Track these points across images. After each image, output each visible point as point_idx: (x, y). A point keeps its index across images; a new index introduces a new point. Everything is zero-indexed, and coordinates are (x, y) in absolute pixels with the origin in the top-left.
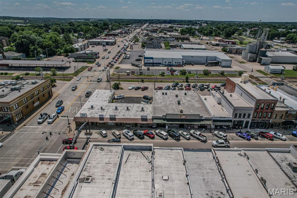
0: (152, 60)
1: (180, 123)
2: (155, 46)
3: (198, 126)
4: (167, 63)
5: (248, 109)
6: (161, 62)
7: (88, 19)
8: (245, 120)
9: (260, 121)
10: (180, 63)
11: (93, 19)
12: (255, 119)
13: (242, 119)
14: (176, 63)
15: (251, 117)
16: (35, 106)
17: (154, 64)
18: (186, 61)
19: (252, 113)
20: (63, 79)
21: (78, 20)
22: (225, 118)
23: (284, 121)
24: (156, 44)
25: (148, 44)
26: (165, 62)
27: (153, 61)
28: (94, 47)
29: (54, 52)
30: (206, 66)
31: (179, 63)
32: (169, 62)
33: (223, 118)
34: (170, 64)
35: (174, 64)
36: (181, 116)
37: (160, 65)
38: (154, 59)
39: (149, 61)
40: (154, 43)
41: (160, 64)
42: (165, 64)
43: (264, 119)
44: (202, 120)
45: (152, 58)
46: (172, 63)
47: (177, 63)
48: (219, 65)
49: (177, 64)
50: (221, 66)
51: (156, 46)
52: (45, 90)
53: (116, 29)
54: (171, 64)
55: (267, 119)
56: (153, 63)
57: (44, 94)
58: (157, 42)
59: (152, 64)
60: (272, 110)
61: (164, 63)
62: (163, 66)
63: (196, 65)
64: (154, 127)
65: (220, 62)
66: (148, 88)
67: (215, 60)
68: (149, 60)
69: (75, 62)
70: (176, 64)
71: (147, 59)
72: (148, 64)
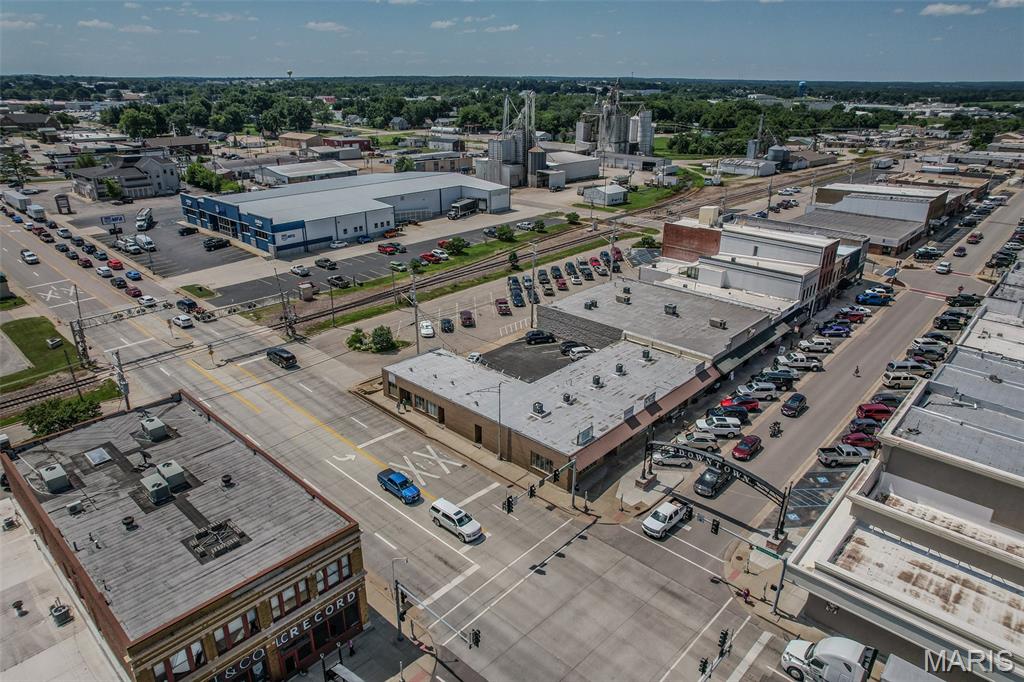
0: (300, 230)
4: (351, 233)
6: (330, 232)
10: (388, 222)
14: (376, 225)
17: (310, 247)
24: (160, 180)
26: (345, 230)
27: (305, 234)
31: (385, 224)
32: (356, 229)
34: (359, 233)
35: (372, 230)
37: (332, 245)
38: (308, 227)
39: (289, 237)
40: (149, 177)
41: (330, 239)
42: (346, 236)
45: (301, 225)
46: (364, 228)
47: (379, 225)
48: (482, 211)
49: (380, 229)
50: (488, 211)
54: (364, 233)
56: (306, 243)
59: (302, 248)
61: (342, 235)
62: (346, 246)
65: (485, 200)
67: (461, 198)
68: (288, 233)
70: (376, 230)
71: (283, 233)
72: (289, 251)
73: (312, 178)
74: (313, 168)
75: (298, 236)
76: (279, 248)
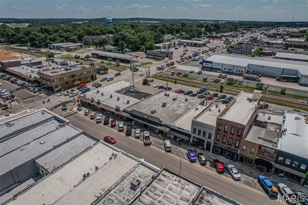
0: (211, 64)
1: (144, 122)
2: (242, 51)
3: (159, 131)
4: (227, 70)
5: (208, 127)
6: (220, 67)
7: (218, 21)
8: (206, 140)
9: (224, 147)
11: (224, 21)
12: (218, 142)
13: (201, 137)
14: (237, 71)
15: (213, 138)
16: (75, 84)
18: (253, 71)
19: (213, 133)
20: (117, 69)
21: (207, 22)
22: (183, 130)
23: (257, 159)
24: (244, 50)
25: (234, 49)
26: (225, 69)
27: (212, 66)
28: (181, 47)
29: (139, 47)
30: (277, 80)
31: (241, 71)
32: (229, 69)
33: (181, 129)
34: (230, 71)
35: (235, 71)
36: (144, 115)
38: (213, 64)
40: (242, 48)
41: (219, 69)
42: (225, 71)
43: (229, 146)
44: (161, 125)
45: (211, 62)
46: (232, 70)
47: (238, 71)
48: (297, 82)
49: (238, 72)
50: (299, 83)
51: (244, 51)
52: (88, 74)
53: (227, 31)
54: (232, 71)
55: (233, 147)
56: (212, 68)
57: (86, 77)
58: (245, 47)
59: (210, 69)
60: (239, 137)
61: (223, 70)
63: (266, 77)
64: (124, 119)
65: (300, 78)
66: (171, 89)
67: (295, 75)
68: (207, 64)
69: (147, 58)
70: (237, 72)
71: (206, 63)
72: (206, 68)
73: (289, 59)
74: (284, 55)
75: (210, 65)
76: (203, 67)
